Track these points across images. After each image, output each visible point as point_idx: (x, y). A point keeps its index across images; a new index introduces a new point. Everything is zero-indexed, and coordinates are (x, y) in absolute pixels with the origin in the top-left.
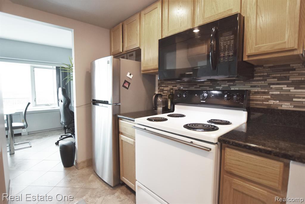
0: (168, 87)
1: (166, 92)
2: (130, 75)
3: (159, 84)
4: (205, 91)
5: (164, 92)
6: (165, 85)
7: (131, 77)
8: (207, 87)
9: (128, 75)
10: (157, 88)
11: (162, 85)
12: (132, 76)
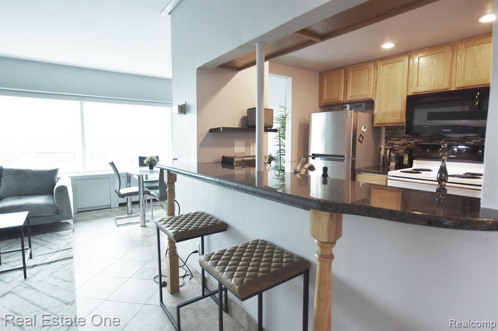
0: (400, 140)
1: (398, 146)
2: (364, 128)
3: (386, 138)
4: (454, 146)
5: (394, 146)
6: (395, 139)
7: (364, 130)
8: (455, 142)
9: (363, 129)
10: (383, 142)
11: (392, 139)
12: (366, 129)
